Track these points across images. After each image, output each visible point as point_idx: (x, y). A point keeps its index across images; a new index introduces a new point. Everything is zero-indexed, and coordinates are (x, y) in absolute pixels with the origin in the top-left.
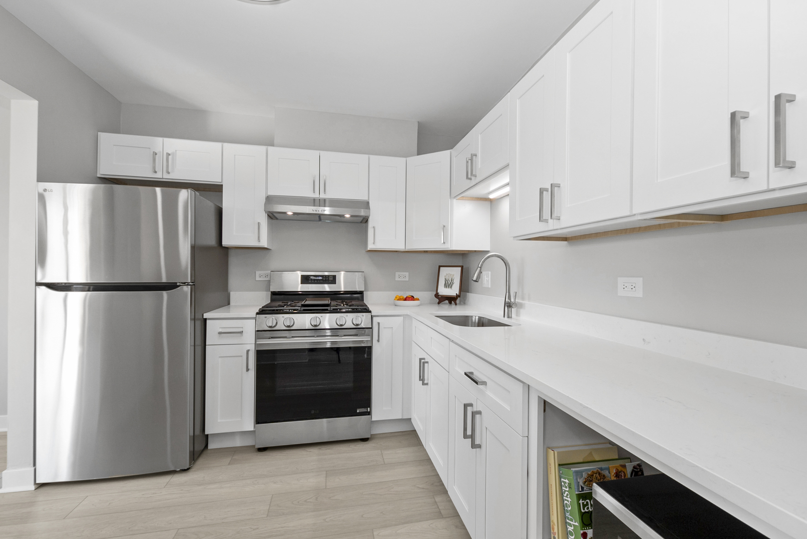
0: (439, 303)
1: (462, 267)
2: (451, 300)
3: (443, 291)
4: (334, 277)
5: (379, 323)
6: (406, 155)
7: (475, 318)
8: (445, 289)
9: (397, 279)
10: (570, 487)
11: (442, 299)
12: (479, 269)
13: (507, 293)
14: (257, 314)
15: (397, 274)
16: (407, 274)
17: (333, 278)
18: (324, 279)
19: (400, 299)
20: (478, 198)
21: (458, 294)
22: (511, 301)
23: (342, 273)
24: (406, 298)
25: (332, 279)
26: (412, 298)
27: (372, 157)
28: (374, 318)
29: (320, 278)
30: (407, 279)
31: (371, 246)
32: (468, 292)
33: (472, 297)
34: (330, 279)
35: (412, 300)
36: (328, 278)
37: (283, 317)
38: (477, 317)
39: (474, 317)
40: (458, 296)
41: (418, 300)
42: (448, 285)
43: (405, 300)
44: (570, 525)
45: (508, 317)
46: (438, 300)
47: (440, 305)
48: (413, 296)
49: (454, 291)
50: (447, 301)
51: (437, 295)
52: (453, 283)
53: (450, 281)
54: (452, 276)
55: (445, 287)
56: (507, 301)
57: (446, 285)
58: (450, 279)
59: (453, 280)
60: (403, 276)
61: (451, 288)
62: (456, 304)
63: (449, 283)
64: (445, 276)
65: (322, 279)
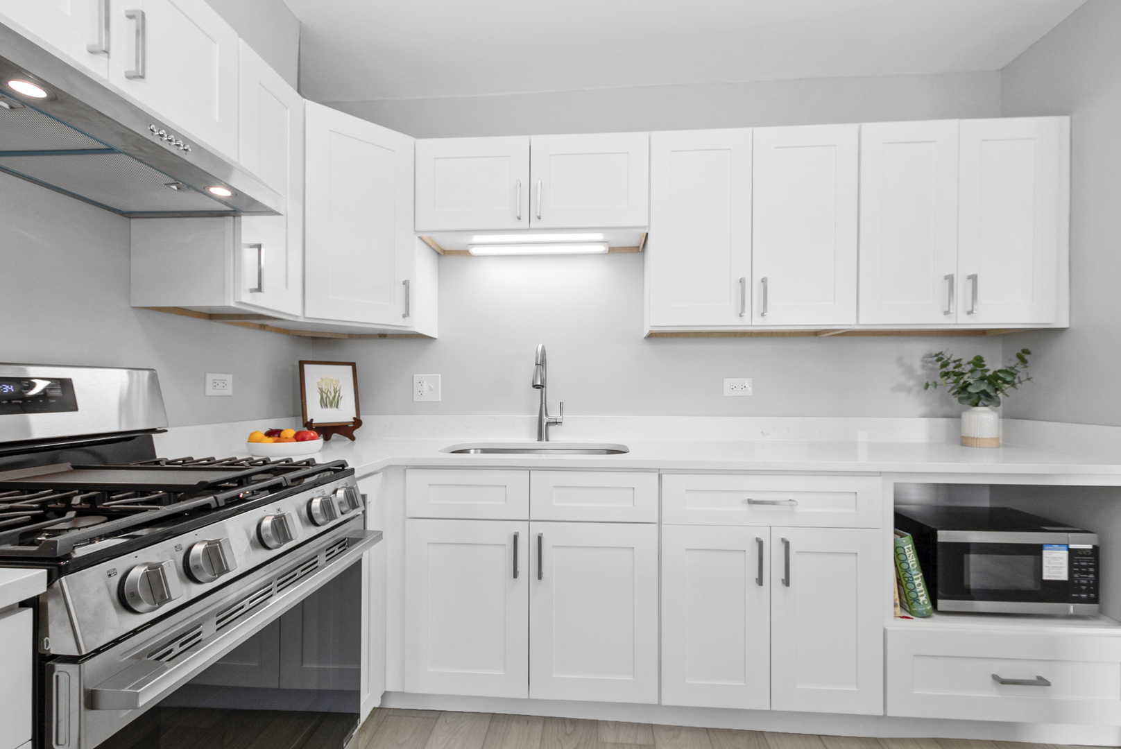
1: (353, 365)
2: (331, 431)
3: (318, 414)
4: (67, 385)
8: (325, 409)
9: (210, 391)
15: (210, 377)
17: (64, 391)
25: (58, 393)
29: (9, 388)
30: (229, 391)
34: (52, 393)
36: (42, 389)
40: (358, 423)
42: (330, 400)
51: (310, 425)
52: (340, 398)
53: (333, 394)
54: (334, 383)
55: (322, 407)
56: (544, 417)
57: (324, 403)
58: (333, 388)
59: (339, 390)
60: (220, 385)
61: (337, 407)
62: (353, 439)
63: (331, 398)
64: (318, 383)
65: (19, 396)
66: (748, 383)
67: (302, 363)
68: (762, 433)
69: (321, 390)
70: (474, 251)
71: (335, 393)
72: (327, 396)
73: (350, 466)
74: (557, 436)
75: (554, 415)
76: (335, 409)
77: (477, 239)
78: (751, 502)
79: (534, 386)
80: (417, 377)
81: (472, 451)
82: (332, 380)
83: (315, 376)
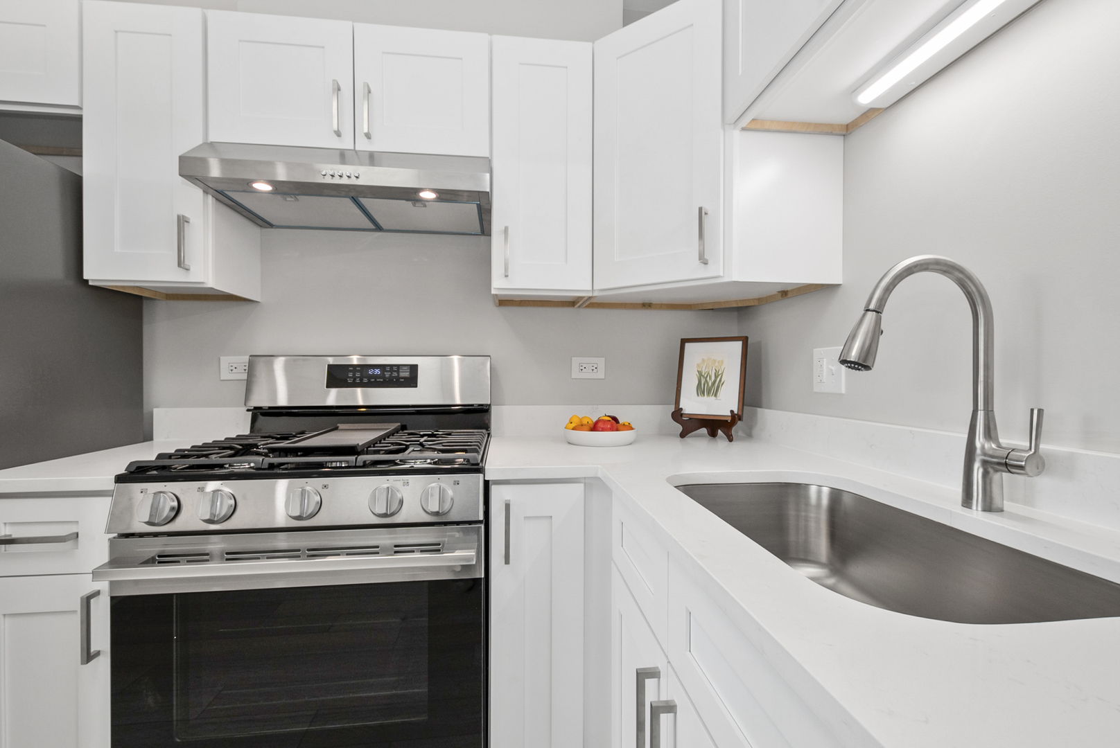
0: (683, 435)
1: (745, 340)
2: (716, 427)
3: (693, 404)
4: (414, 369)
5: (508, 507)
6: (592, 36)
7: (819, 493)
8: (701, 398)
9: (576, 374)
11: (689, 425)
12: (871, 316)
13: (981, 415)
14: (120, 479)
15: (576, 361)
16: (601, 362)
17: (411, 372)
18: (387, 375)
19: (579, 427)
20: (809, 124)
21: (736, 412)
22: (999, 446)
23: (456, 359)
24: (597, 422)
25: (406, 374)
26: (614, 424)
27: (498, 39)
28: (494, 490)
29: (377, 371)
30: (600, 374)
31: (499, 284)
32: (760, 407)
33: (768, 417)
34: (402, 375)
35: (611, 429)
36: (398, 372)
37: (201, 489)
38: (826, 491)
39: (813, 489)
40: (735, 418)
41: (629, 427)
42: (708, 387)
43: (595, 427)
45: (989, 507)
46: (679, 428)
47: (688, 439)
48: (615, 419)
49: (724, 403)
50: (704, 431)
51: (677, 415)
52: (721, 383)
53: (713, 378)
54: (717, 364)
55: (698, 395)
57: (702, 390)
58: (714, 371)
59: (722, 374)
60: (589, 368)
61: (716, 395)
62: (731, 438)
63: (710, 384)
64: (698, 365)
65: (382, 376)
67: (684, 341)
69: (700, 373)
71: (716, 377)
72: (706, 380)
76: (713, 397)
80: (817, 352)
82: (715, 361)
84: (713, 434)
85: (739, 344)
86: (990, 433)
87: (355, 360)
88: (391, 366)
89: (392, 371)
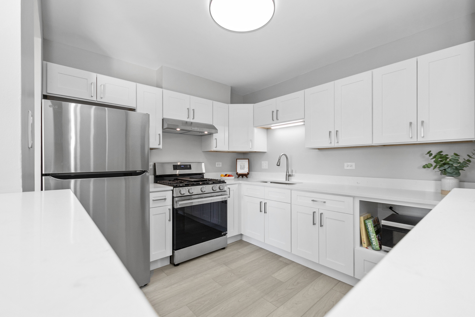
0: (238, 177)
1: (248, 159)
2: (244, 176)
3: (240, 171)
5: (229, 188)
10: (371, 225)
11: (239, 175)
13: (287, 171)
15: (217, 163)
17: (190, 166)
21: (248, 172)
27: (214, 102)
29: (183, 166)
30: (221, 166)
31: (214, 149)
32: (252, 171)
33: (253, 174)
34: (188, 167)
35: (231, 176)
36: (187, 166)
37: (188, 188)
40: (248, 174)
44: (373, 236)
45: (288, 180)
46: (237, 176)
49: (245, 171)
51: (237, 173)
53: (243, 166)
54: (244, 164)
56: (287, 174)
57: (241, 169)
59: (245, 166)
60: (219, 165)
62: (247, 177)
65: (184, 167)
66: (353, 164)
67: (237, 159)
68: (357, 183)
69: (240, 165)
70: (272, 128)
73: (225, 182)
74: (293, 180)
75: (290, 173)
76: (243, 170)
77: (272, 125)
78: (313, 201)
79: (277, 165)
80: (262, 162)
81: (268, 182)
83: (240, 163)
84: (242, 177)
85: (248, 160)
86: (288, 173)
87: (179, 164)
88: (186, 165)
89: (186, 166)
